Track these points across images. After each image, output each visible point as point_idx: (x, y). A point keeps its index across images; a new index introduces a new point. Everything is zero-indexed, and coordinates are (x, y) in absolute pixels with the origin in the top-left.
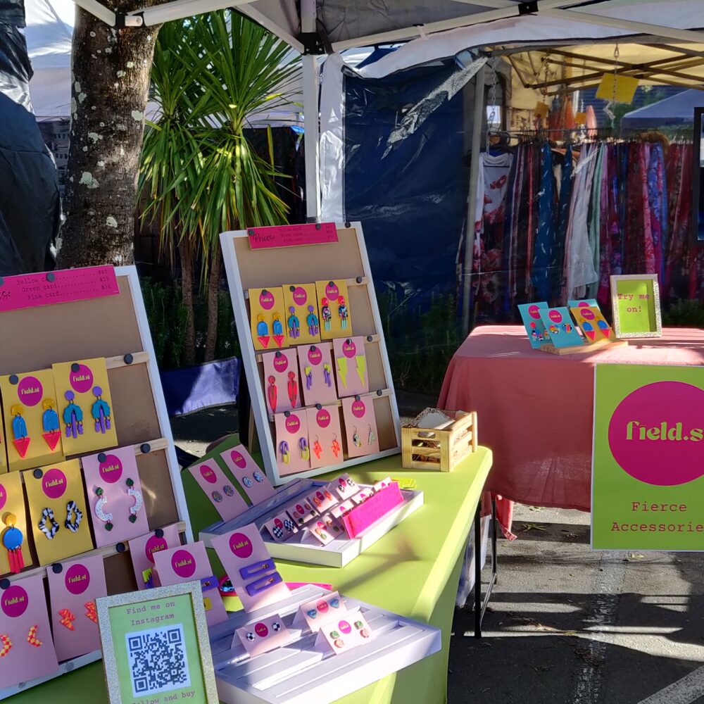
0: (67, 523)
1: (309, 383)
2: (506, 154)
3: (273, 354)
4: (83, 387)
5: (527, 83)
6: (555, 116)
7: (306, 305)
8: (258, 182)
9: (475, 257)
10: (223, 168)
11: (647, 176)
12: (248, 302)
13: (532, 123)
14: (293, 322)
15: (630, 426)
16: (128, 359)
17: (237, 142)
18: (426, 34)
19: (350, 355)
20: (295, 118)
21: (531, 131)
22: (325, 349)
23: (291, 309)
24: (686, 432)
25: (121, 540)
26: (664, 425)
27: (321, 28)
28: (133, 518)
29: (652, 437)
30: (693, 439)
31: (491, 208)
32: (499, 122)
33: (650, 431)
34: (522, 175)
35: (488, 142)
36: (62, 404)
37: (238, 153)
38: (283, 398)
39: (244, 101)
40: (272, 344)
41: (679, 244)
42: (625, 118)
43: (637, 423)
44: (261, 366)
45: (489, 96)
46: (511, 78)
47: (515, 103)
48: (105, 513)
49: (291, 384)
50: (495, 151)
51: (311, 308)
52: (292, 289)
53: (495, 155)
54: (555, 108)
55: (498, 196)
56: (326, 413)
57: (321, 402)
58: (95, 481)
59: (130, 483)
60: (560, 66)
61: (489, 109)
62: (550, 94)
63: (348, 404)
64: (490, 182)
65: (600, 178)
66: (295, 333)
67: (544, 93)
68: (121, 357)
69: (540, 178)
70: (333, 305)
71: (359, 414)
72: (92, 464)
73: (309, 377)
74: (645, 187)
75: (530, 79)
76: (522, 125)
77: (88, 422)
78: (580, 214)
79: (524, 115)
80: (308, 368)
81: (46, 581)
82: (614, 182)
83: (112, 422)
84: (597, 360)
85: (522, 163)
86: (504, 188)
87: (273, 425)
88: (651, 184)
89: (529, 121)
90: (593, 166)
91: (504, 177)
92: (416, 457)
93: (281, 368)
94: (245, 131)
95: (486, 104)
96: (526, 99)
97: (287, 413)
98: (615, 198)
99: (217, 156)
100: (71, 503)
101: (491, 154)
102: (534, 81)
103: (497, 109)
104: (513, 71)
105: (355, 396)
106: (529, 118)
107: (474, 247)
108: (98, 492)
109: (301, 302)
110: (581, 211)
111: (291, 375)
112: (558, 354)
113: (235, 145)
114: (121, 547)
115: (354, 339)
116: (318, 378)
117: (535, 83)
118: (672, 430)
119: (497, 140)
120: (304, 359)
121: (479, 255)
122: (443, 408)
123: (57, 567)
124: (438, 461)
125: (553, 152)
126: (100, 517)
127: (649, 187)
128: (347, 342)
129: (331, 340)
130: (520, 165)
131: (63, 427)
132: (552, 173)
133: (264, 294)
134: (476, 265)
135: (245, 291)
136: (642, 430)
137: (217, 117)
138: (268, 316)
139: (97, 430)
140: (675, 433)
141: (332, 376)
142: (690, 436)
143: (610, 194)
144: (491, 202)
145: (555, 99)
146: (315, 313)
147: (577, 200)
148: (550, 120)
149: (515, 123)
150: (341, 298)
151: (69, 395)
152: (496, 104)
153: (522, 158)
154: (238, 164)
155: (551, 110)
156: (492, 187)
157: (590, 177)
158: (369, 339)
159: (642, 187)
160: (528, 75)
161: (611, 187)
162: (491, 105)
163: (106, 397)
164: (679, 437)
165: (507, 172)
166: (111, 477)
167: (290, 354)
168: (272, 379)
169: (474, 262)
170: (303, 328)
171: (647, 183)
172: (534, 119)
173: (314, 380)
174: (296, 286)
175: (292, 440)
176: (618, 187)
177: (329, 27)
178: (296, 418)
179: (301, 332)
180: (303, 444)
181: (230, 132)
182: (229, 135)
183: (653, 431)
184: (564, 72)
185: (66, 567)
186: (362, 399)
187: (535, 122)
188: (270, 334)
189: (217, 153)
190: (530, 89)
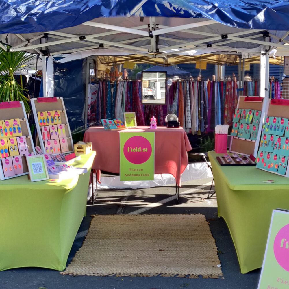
0: (15, 149)
1: (52, 134)
2: (97, 84)
3: (44, 127)
4: (16, 124)
5: (102, 62)
6: (112, 73)
7: (51, 116)
8: (19, 92)
9: (88, 115)
10: (7, 88)
11: (138, 91)
12: (37, 115)
13: (104, 75)
14: (48, 120)
15: (128, 148)
16: (23, 119)
17: (12, 79)
18: (75, 52)
19: (61, 128)
20: (26, 72)
21: (104, 77)
22: (55, 126)
23: (47, 117)
24: (142, 149)
25: (24, 154)
26: (137, 147)
27: (47, 49)
28: (26, 150)
29: (134, 151)
30: (144, 151)
31: (93, 100)
32: (94, 75)
33: (133, 149)
34: (102, 91)
35: (91, 80)
36: (13, 127)
37: (12, 83)
38: (46, 137)
39: (14, 67)
40: (43, 125)
41: (148, 111)
42: (138, 74)
43: (130, 147)
44: (41, 129)
45: (91, 66)
46: (97, 61)
47: (99, 69)
48: (21, 148)
49: (48, 134)
50: (93, 83)
51: (52, 117)
52: (47, 112)
53: (93, 84)
54: (112, 70)
55: (95, 97)
56: (56, 141)
57: (55, 139)
58: (19, 142)
59: (25, 143)
60: (113, 57)
61: (91, 71)
62: (110, 66)
63: (61, 140)
64: (92, 93)
65: (125, 91)
66: (48, 122)
67: (108, 66)
68: (22, 119)
69: (107, 91)
70: (57, 116)
71: (64, 142)
72: (18, 138)
73: (52, 133)
74: (138, 94)
75: (103, 61)
76: (101, 75)
77: (17, 131)
78: (119, 102)
79: (102, 72)
80: (52, 131)
81: (12, 159)
82: (129, 92)
83: (21, 131)
84: (120, 132)
85: (102, 87)
86: (96, 95)
87: (44, 143)
88: (140, 93)
89: (103, 74)
90: (123, 88)
91: (96, 91)
92: (78, 152)
93: (46, 130)
94: (14, 76)
95: (90, 69)
96: (102, 67)
97: (47, 141)
98: (129, 97)
99: (5, 84)
100: (15, 145)
101: (92, 84)
102: (104, 62)
103: (93, 70)
104: (98, 59)
105: (63, 138)
106: (104, 73)
107: (88, 112)
108: (20, 144)
109: (49, 115)
110: (119, 101)
111: (48, 132)
112: (111, 131)
113: (11, 80)
114: (24, 155)
115: (62, 125)
116: (54, 133)
117: (105, 62)
118: (138, 149)
119: (94, 80)
120: (51, 129)
121: (90, 115)
122: (84, 142)
123: (14, 157)
124: (83, 152)
125: (111, 84)
126: (20, 149)
127: (139, 94)
128: (61, 125)
129: (57, 125)
130: (101, 87)
131: (13, 131)
132: (111, 90)
133: (41, 113)
134: (89, 118)
135: (37, 112)
136: (131, 149)
137: (5, 72)
138: (42, 118)
139: (18, 132)
140: (139, 150)
141: (57, 133)
142: (143, 150)
143: (128, 96)
144: (93, 99)
145: (112, 67)
146: (53, 118)
147: (118, 98)
148: (110, 74)
149: (99, 75)
150: (58, 115)
151: (14, 125)
152: (93, 69)
153: (102, 85)
154: (12, 86)
155: (111, 71)
156: (93, 94)
157: (122, 91)
158: (65, 125)
159: (137, 94)
160: (102, 60)
161: (128, 94)
162: (91, 69)
163: (20, 126)
164: (140, 151)
165: (97, 90)
166: (22, 142)
167: (47, 127)
168: (44, 133)
169: (88, 117)
170: (50, 121)
171: (139, 93)
172: (105, 74)
173: (53, 133)
174: (48, 111)
175: (49, 147)
176: (130, 94)
177: (49, 49)
178: (49, 142)
179: (50, 122)
180: (51, 148)
181: (9, 76)
182: (9, 77)
183: (134, 149)
184: (114, 59)
185: (15, 157)
186: (64, 139)
187: (105, 75)
188: (42, 122)
189: (5, 83)
190: (103, 64)
